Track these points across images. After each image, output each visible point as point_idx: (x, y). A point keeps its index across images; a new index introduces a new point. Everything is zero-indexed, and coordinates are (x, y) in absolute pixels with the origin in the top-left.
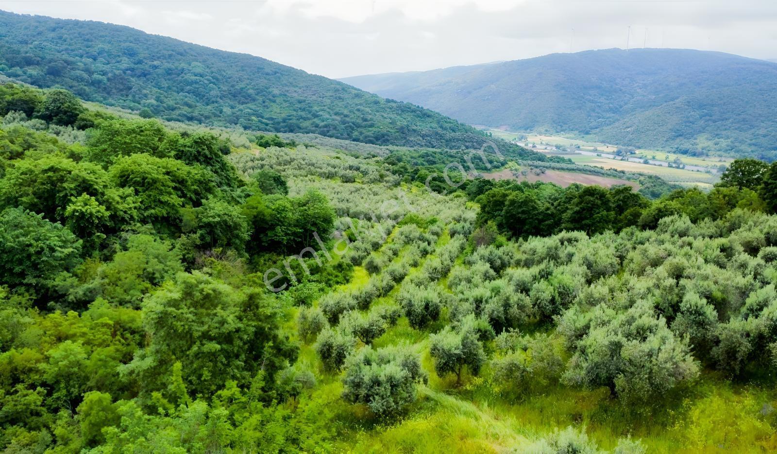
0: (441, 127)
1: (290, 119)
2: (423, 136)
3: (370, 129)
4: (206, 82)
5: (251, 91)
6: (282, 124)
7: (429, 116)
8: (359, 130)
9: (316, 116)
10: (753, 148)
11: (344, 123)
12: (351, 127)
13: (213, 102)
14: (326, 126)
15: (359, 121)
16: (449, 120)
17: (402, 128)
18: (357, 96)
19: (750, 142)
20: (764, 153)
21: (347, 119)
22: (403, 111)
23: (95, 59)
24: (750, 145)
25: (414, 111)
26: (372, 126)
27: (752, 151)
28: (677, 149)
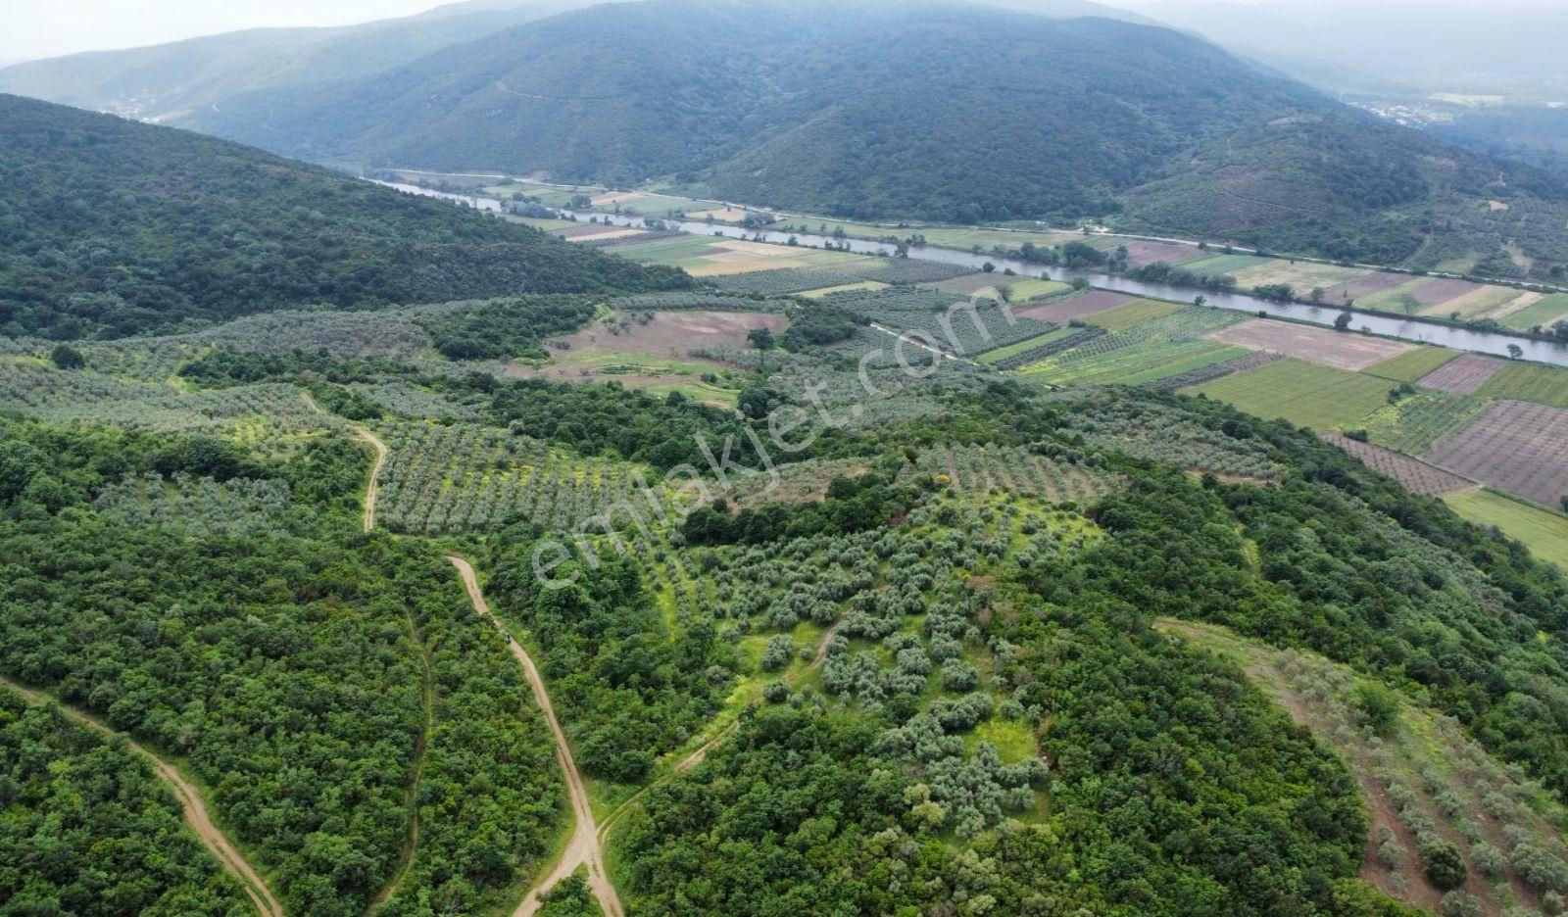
0: (458, 233)
1: (191, 261)
2: (438, 262)
3: (345, 262)
5: (79, 203)
6: (183, 274)
8: (324, 264)
9: (232, 246)
10: (946, 199)
11: (292, 254)
12: (307, 262)
13: (16, 239)
14: (265, 268)
15: (318, 247)
16: (466, 214)
17: (399, 253)
18: (285, 181)
19: (940, 190)
20: (960, 209)
21: (295, 245)
22: (382, 208)
24: (941, 194)
25: (399, 206)
26: (344, 255)
27: (945, 206)
28: (837, 207)
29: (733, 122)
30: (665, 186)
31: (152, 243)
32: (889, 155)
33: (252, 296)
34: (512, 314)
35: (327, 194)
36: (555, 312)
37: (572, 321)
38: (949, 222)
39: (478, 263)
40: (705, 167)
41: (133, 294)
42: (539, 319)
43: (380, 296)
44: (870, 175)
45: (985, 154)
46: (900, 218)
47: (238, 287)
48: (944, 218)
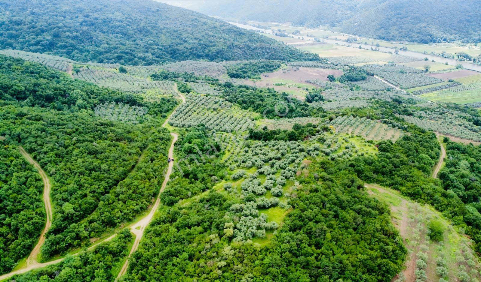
0: (250, 40)
1: (173, 45)
2: (241, 49)
3: (214, 47)
4: (125, 25)
5: (149, 28)
6: (170, 49)
7: (243, 34)
8: (208, 48)
9: (185, 41)
10: (419, 35)
11: (200, 44)
12: (204, 47)
13: (131, 37)
14: (191, 48)
15: (208, 43)
16: (254, 35)
17: (230, 46)
18: (205, 23)
20: (423, 38)
21: (201, 42)
22: (229, 32)
23: (64, 17)
24: (417, 33)
25: (235, 32)
26: (214, 46)
27: (418, 37)
28: (379, 36)
29: (353, 7)
30: (325, 27)
31: (165, 40)
32: (401, 19)
33: (187, 56)
34: (254, 65)
35: (215, 28)
36: (268, 66)
37: (272, 68)
38: (419, 42)
39: (253, 50)
40: (340, 22)
41: (155, 54)
42: (262, 67)
43: (222, 58)
44: (393, 25)
45: (437, 19)
46: (401, 40)
47: (183, 53)
48: (416, 41)
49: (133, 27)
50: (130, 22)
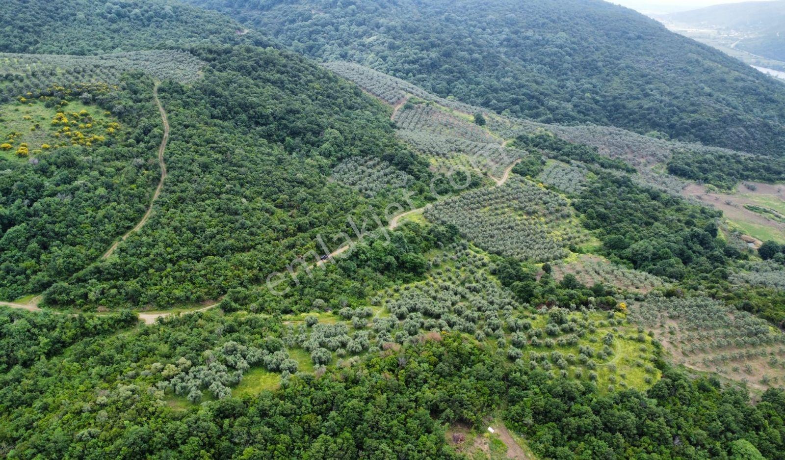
0: (780, 116)
1: (620, 98)
3: (692, 115)
4: (564, 53)
5: (600, 64)
8: (681, 114)
9: (647, 95)
11: (670, 105)
12: (674, 111)
13: (562, 74)
14: (649, 109)
15: (686, 105)
17: (727, 117)
18: (707, 71)
21: (676, 102)
22: (746, 93)
23: (484, 29)
25: (758, 94)
26: (694, 112)
31: (616, 87)
33: (634, 121)
34: (739, 162)
35: (723, 80)
36: (768, 169)
39: (774, 134)
41: (579, 106)
42: (753, 170)
43: (696, 136)
47: (631, 114)
49: (576, 58)
50: (574, 50)
